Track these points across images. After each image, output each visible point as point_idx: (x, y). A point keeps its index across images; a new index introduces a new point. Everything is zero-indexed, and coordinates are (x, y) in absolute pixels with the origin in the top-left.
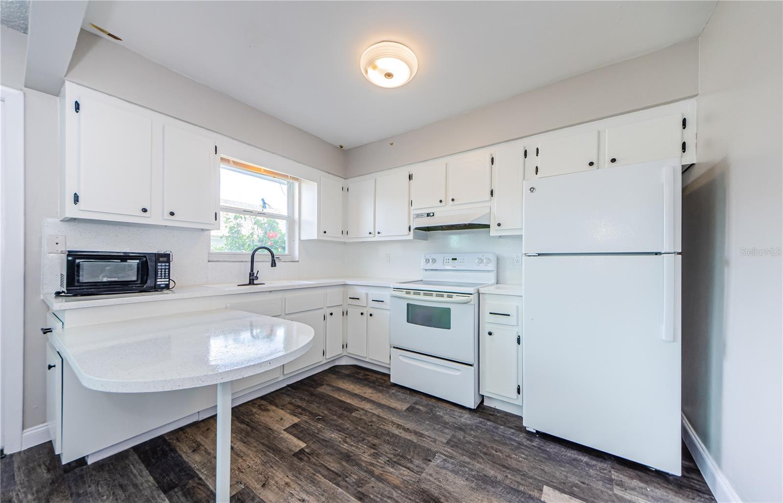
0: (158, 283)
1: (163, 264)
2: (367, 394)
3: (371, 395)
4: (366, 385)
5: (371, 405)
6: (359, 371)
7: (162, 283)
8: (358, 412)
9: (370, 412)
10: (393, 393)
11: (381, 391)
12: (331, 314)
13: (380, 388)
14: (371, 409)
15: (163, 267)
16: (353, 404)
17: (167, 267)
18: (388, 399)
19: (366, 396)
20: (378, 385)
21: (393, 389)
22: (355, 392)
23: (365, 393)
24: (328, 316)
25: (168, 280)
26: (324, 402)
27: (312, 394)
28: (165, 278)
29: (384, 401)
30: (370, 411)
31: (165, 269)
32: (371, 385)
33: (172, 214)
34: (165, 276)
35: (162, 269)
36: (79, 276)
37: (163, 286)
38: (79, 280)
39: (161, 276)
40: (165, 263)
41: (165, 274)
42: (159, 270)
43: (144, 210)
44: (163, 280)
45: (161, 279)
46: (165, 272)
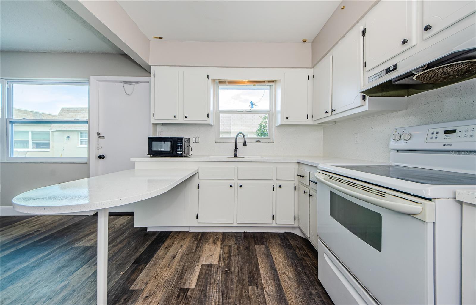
0: (178, 152)
1: (180, 143)
2: (284, 275)
3: (287, 279)
4: (294, 265)
5: (274, 290)
6: (304, 247)
7: (180, 152)
8: (256, 288)
9: (264, 297)
10: (311, 294)
11: (300, 282)
12: (280, 187)
13: (305, 278)
14: (269, 295)
15: (180, 144)
16: (262, 277)
17: (181, 144)
18: (298, 296)
19: (282, 277)
20: (305, 274)
21: (316, 289)
22: (277, 266)
23: (283, 273)
24: (277, 187)
25: (182, 151)
26: (247, 260)
27: (248, 248)
28: (180, 150)
29: (290, 295)
30: (266, 296)
31: (180, 145)
32: (299, 269)
33: (186, 117)
34: (180, 149)
35: (179, 145)
36: (152, 147)
37: (180, 154)
38: (152, 150)
39: (179, 149)
40: (181, 142)
41: (180, 148)
42: (178, 146)
43: (175, 117)
44: (180, 151)
45: (179, 150)
46: (180, 147)
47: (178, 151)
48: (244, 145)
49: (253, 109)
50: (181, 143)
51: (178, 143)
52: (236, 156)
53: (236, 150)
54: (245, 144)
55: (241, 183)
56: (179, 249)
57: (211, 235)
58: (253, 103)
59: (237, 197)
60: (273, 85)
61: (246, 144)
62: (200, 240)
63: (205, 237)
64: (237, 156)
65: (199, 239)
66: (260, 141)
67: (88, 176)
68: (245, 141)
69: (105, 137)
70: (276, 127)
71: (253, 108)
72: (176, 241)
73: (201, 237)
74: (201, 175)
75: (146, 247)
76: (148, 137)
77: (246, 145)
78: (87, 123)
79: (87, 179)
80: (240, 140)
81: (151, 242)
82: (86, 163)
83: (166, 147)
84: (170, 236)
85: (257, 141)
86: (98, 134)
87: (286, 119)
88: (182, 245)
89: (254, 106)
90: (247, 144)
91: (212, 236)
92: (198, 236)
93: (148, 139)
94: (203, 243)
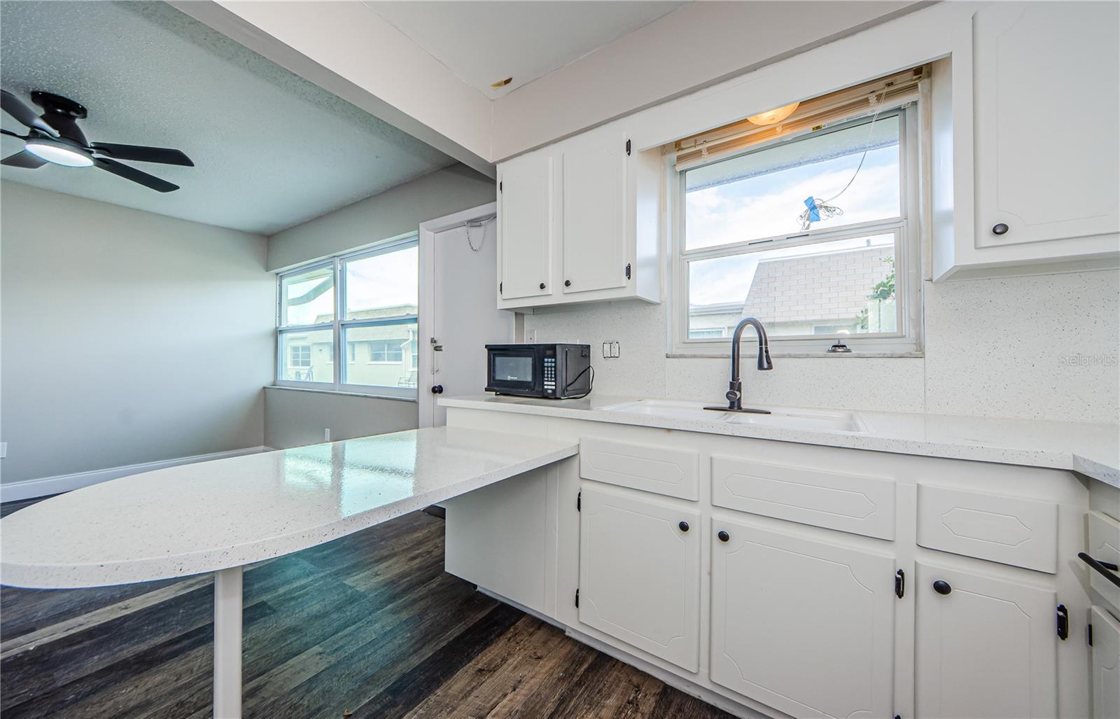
0: (546, 387)
1: (550, 360)
7: (550, 387)
15: (550, 364)
25: (554, 383)
28: (551, 381)
31: (552, 367)
33: (567, 283)
34: (551, 377)
35: (548, 367)
36: (494, 372)
37: (550, 391)
38: (494, 377)
39: (548, 377)
40: (552, 358)
41: (551, 374)
42: (546, 369)
43: (542, 286)
44: (550, 383)
45: (548, 381)
46: (551, 371)
47: (545, 383)
48: (761, 367)
49: (815, 226)
50: (553, 360)
51: (546, 360)
52: (735, 405)
53: (735, 386)
54: (764, 362)
55: (724, 521)
56: (505, 695)
57: (620, 681)
58: (817, 203)
59: (710, 574)
60: (915, 103)
61: (769, 363)
62: (579, 684)
63: (598, 681)
64: (740, 408)
65: (575, 679)
66: (849, 351)
67: (418, 428)
68: (767, 352)
69: (443, 348)
70: (938, 282)
71: (818, 220)
72: (516, 656)
73: (585, 671)
74: (588, 465)
75: (444, 644)
76: (486, 346)
77: (770, 367)
78: (415, 320)
79: (416, 430)
80: (749, 350)
81: (463, 630)
82: (414, 401)
83: (521, 370)
84: (512, 630)
85: (834, 351)
86: (433, 341)
87: (987, 239)
88: (520, 682)
89: (822, 213)
90: (773, 360)
91: (623, 684)
92: (581, 664)
93: (486, 349)
94: (580, 707)
